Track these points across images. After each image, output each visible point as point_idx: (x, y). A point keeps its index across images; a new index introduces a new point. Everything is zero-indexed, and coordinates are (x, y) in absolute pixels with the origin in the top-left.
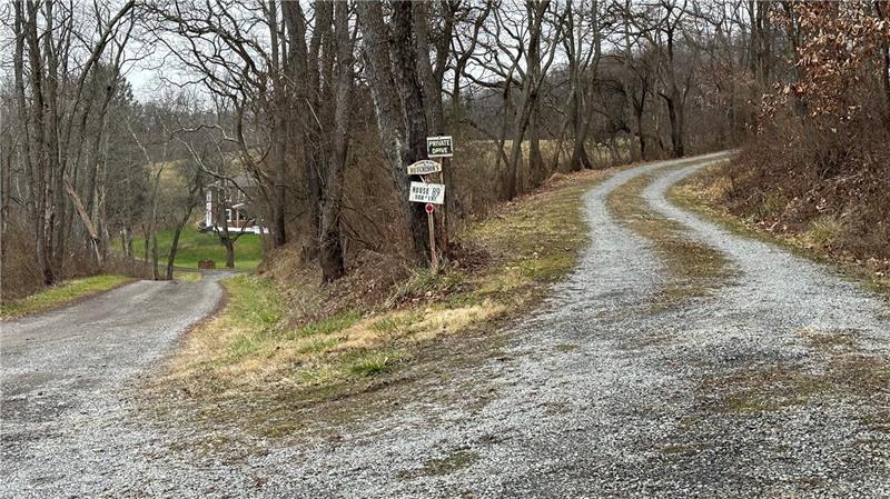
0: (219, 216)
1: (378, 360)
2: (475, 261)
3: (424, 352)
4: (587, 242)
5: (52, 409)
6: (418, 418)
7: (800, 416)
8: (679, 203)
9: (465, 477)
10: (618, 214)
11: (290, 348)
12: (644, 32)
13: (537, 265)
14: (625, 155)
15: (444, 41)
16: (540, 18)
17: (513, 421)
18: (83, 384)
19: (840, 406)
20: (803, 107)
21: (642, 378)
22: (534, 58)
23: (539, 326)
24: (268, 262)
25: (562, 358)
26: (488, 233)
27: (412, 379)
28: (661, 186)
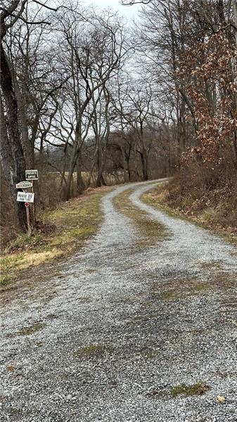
2: (49, 230)
3: (22, 275)
4: (102, 220)
6: (18, 307)
7: (196, 301)
8: (146, 202)
9: (39, 335)
10: (117, 207)
12: (129, 122)
13: (79, 231)
14: (122, 179)
15: (35, 124)
16: (81, 114)
17: (64, 307)
19: (213, 295)
20: (200, 158)
21: (126, 284)
22: (78, 132)
23: (78, 261)
25: (89, 276)
26: (55, 216)
27: (16, 288)
28: (139, 194)
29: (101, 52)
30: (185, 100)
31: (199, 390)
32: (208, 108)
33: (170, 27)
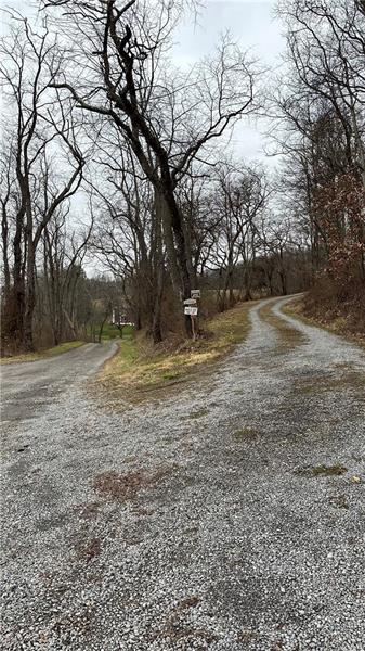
0: (117, 319)
1: (173, 374)
2: (209, 336)
3: (190, 370)
4: (251, 328)
5: (54, 393)
6: (187, 396)
7: (331, 395)
8: (285, 313)
9: (204, 419)
10: (262, 317)
11: (141, 369)
12: (271, 249)
14: (265, 294)
15: (197, 254)
16: (233, 245)
17: (222, 398)
18: (68, 382)
19: (346, 392)
20: (331, 277)
21: (271, 380)
22: (230, 259)
23: (233, 360)
24: (135, 337)
25: (241, 373)
26: (213, 325)
27: (185, 381)
28: (278, 306)
29: (249, 195)
30: (318, 229)
31: (337, 471)
32: (339, 235)
33: (306, 171)
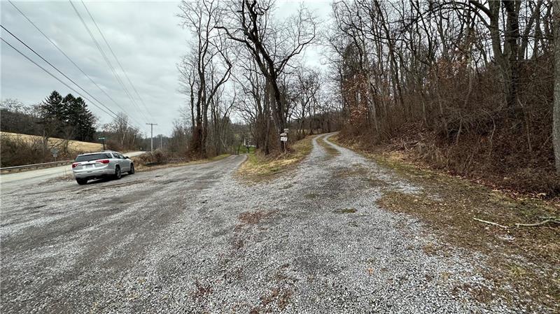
0: (247, 144)
1: (275, 169)
2: (293, 151)
3: (283, 167)
4: (313, 148)
5: (218, 177)
6: (282, 179)
7: (351, 178)
8: (330, 141)
9: (291, 189)
10: (318, 143)
11: (259, 167)
12: (323, 110)
13: (304, 152)
14: (320, 132)
16: (304, 108)
17: (299, 180)
18: (224, 173)
19: (358, 177)
20: (352, 124)
21: (322, 172)
22: (303, 114)
23: (304, 163)
24: (255, 152)
25: (308, 169)
26: (295, 146)
27: (281, 172)
28: (326, 138)
29: (312, 83)
30: (346, 101)
31: (353, 211)
32: (355, 103)
33: (340, 72)
